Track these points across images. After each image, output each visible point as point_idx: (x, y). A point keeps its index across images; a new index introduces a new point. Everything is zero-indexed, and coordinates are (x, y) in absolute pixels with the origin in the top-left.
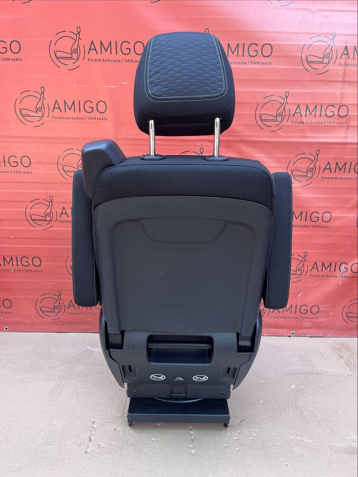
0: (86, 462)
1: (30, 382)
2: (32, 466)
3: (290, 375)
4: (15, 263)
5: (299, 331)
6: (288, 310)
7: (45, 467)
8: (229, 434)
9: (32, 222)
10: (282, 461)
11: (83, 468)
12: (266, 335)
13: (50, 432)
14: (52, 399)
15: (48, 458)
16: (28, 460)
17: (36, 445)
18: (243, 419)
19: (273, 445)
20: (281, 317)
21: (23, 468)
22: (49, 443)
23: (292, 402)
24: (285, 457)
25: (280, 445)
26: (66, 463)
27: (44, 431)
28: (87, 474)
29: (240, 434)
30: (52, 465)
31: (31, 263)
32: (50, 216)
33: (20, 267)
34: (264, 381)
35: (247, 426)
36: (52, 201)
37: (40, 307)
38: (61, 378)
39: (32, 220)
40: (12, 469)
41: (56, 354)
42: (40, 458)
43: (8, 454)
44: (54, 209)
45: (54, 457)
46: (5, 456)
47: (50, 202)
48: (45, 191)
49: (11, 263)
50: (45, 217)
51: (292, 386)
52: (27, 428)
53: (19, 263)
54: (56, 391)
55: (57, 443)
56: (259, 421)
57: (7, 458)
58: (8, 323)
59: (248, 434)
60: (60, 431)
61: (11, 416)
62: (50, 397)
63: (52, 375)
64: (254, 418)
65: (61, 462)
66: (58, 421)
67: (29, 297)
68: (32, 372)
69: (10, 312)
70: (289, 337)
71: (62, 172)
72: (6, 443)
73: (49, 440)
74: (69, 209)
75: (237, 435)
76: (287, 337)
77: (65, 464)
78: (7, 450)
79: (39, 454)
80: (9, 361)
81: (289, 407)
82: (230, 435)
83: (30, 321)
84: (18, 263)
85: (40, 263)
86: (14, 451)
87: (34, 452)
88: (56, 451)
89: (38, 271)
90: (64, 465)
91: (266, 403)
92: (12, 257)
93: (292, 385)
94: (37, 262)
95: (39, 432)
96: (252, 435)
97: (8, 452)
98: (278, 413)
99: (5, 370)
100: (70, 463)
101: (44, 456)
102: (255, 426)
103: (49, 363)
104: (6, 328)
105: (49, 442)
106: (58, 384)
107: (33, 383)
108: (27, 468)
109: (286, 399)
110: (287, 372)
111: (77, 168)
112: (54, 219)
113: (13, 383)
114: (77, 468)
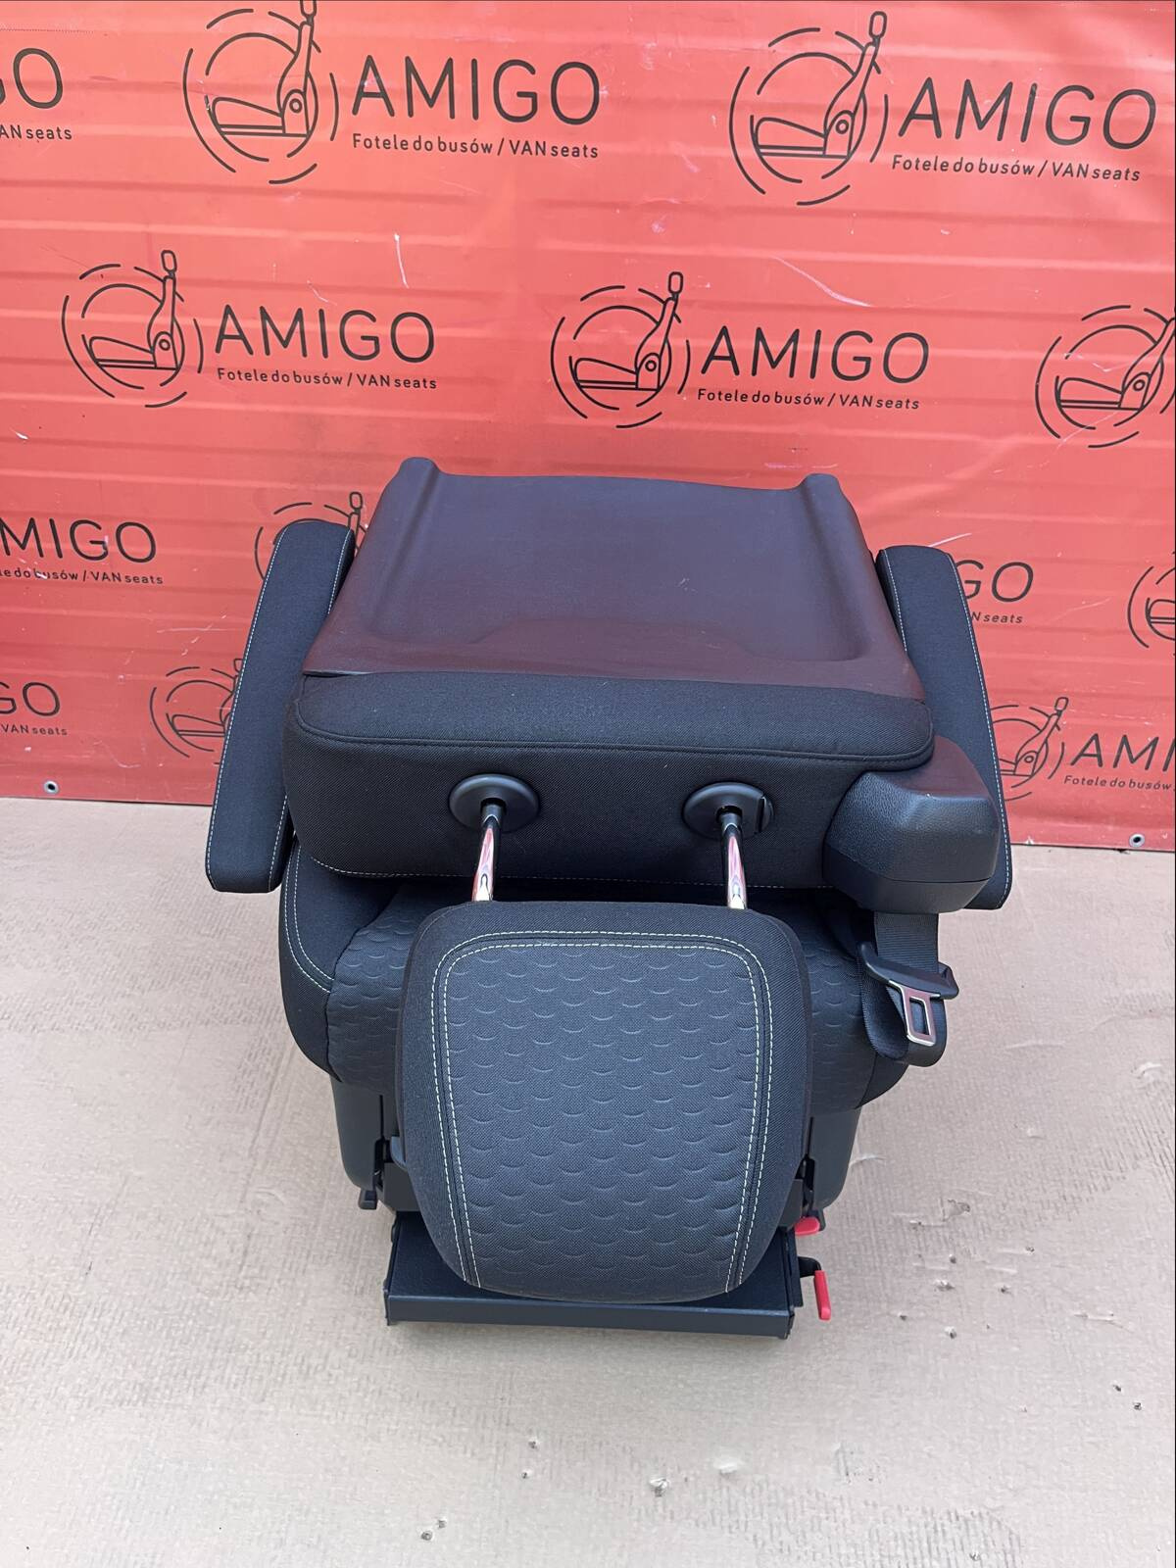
0: (390, 1367)
1: (158, 1025)
2: (187, 1382)
3: (1132, 1018)
4: (48, 545)
5: (1161, 830)
6: (1137, 758)
7: (235, 1385)
8: (915, 1264)
9: (94, 372)
10: (1119, 1389)
11: (380, 1393)
12: (1032, 843)
13: (249, 1237)
14: (243, 1101)
15: (246, 1348)
16: (172, 1354)
17: (198, 1290)
18: (964, 1200)
19: (1084, 1317)
20: (1103, 783)
21: (157, 1389)
22: (247, 1282)
23: (1148, 1134)
24: (1132, 1370)
25: (1109, 1319)
26: (316, 1372)
27: (224, 1233)
28: (395, 1418)
29: (954, 1267)
30: (261, 1379)
31: (113, 549)
32: (171, 345)
33: (72, 563)
34: (1034, 1042)
35: (981, 1232)
36: (172, 275)
37: (167, 715)
38: (273, 1015)
39: (96, 361)
40: (115, 1393)
41: (244, 906)
42: (216, 1349)
43: (96, 1329)
44: (186, 314)
45: (266, 1341)
46: (85, 1336)
47: (164, 281)
48: (140, 228)
49: (32, 543)
50: (152, 351)
51: (1143, 1068)
52: (159, 1217)
53: (66, 546)
54: (258, 1066)
55: (276, 1284)
56: (1025, 1212)
57: (93, 1343)
58: (54, 770)
59: (987, 1267)
60: (285, 1232)
61: (97, 1169)
62: (238, 1091)
63: (236, 1000)
64: (1005, 1201)
65: (295, 1365)
66: (273, 1191)
67: (122, 677)
68: (163, 987)
69: (57, 730)
70: (1117, 853)
71: (209, 132)
72: (84, 1283)
73: (245, 1268)
74: (255, 318)
75: (942, 1268)
76: (1113, 852)
77: (311, 1372)
78: (90, 1313)
79: (211, 1328)
80: (72, 935)
81: (1136, 1158)
82: (917, 1268)
83: (137, 766)
84: (62, 546)
85: (148, 551)
86: (118, 1317)
87: (191, 1322)
88: (274, 1315)
89: (145, 580)
90: (307, 1376)
91: (1045, 1138)
92: (32, 520)
93: (1144, 1062)
94: (138, 546)
95: (208, 1238)
96: (1001, 1273)
97: (95, 1320)
98: (1097, 1183)
99: (63, 974)
100: (328, 1368)
101: (230, 1340)
102: (1009, 1236)
103: (220, 949)
104: (51, 787)
105: (245, 1277)
106: (261, 1039)
107: (169, 1033)
108: (172, 1391)
109: (1125, 1124)
110: (1121, 1003)
111: (278, 111)
112: (192, 359)
113: (96, 1028)
114: (357, 1391)
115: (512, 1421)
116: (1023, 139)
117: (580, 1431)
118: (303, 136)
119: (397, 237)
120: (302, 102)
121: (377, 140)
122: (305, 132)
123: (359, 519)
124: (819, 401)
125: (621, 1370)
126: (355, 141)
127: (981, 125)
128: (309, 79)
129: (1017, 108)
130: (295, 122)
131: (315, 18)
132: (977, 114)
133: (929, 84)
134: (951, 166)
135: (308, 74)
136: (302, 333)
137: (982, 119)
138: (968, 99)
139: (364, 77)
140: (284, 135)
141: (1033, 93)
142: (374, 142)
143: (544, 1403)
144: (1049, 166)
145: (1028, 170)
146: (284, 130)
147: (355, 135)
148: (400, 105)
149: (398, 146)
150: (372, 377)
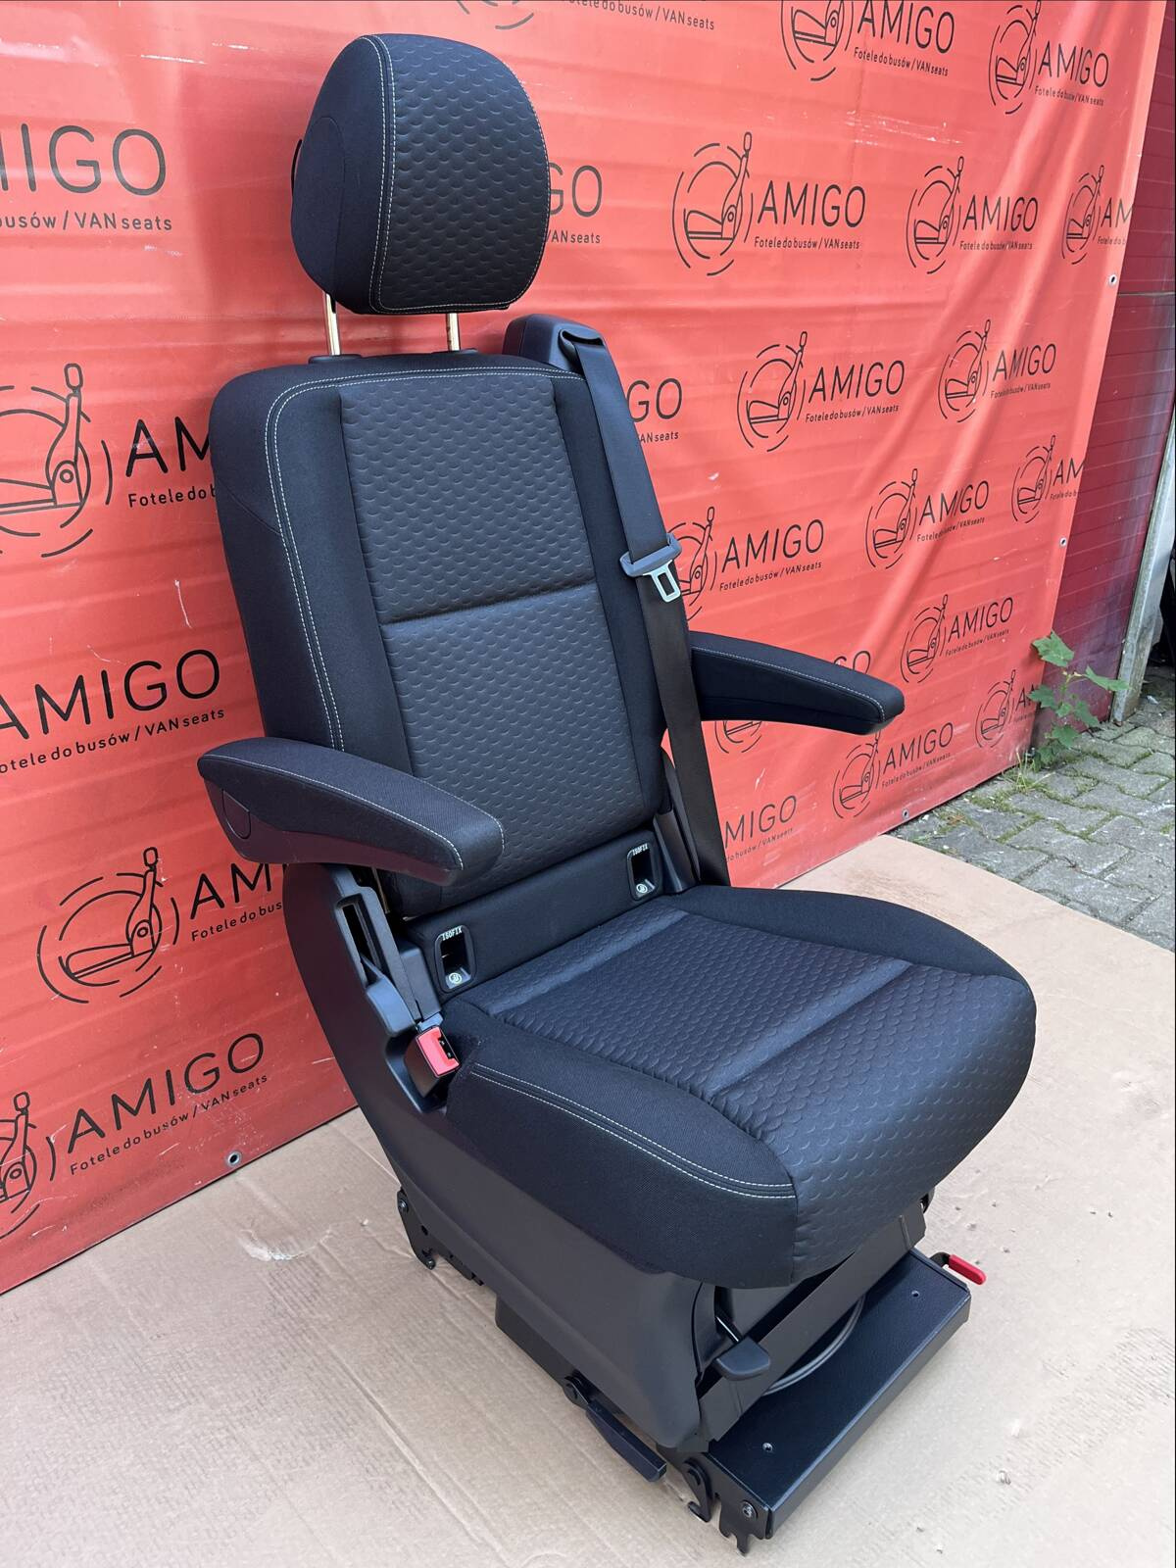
74: (30, 699)
111: (47, 484)
115: (892, 1529)
117: (931, 1494)
118: (76, 504)
119: (177, 584)
120: (74, 472)
121: (153, 496)
122: (79, 501)
123: (155, 875)
125: (903, 1435)
126: (131, 501)
128: (79, 449)
130: (66, 493)
131: (82, 389)
135: (78, 444)
136: (84, 700)
139: (136, 441)
140: (56, 506)
142: (150, 499)
143: (893, 1500)
146: (55, 502)
147: (130, 496)
148: (171, 462)
149: (174, 499)
150: (161, 724)
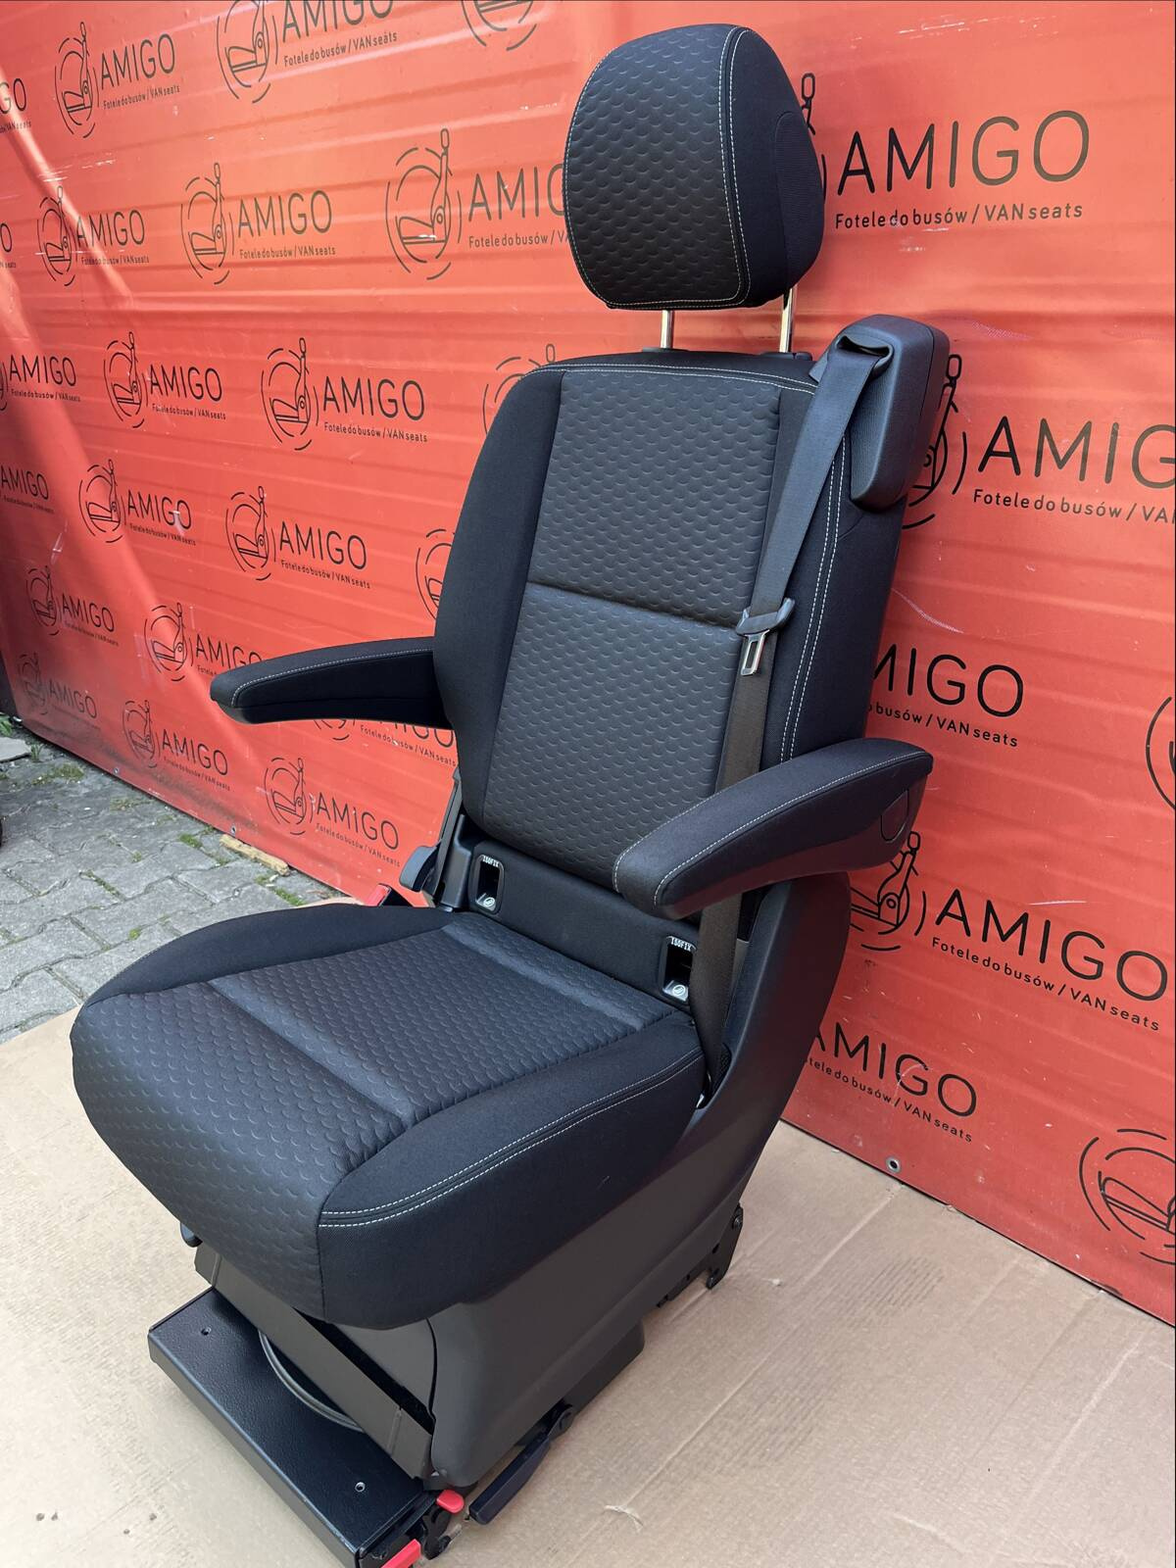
6: (854, 1053)
116: (1108, 480)
124: (917, 719)
127: (1061, 464)
129: (1099, 447)
132: (1055, 453)
133: (1004, 423)
134: (1032, 504)
137: (1061, 458)
138: (1046, 438)
141: (1115, 433)
144: (1139, 510)
145: (1116, 513)
